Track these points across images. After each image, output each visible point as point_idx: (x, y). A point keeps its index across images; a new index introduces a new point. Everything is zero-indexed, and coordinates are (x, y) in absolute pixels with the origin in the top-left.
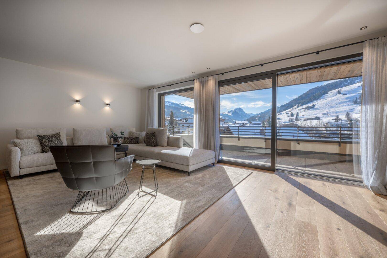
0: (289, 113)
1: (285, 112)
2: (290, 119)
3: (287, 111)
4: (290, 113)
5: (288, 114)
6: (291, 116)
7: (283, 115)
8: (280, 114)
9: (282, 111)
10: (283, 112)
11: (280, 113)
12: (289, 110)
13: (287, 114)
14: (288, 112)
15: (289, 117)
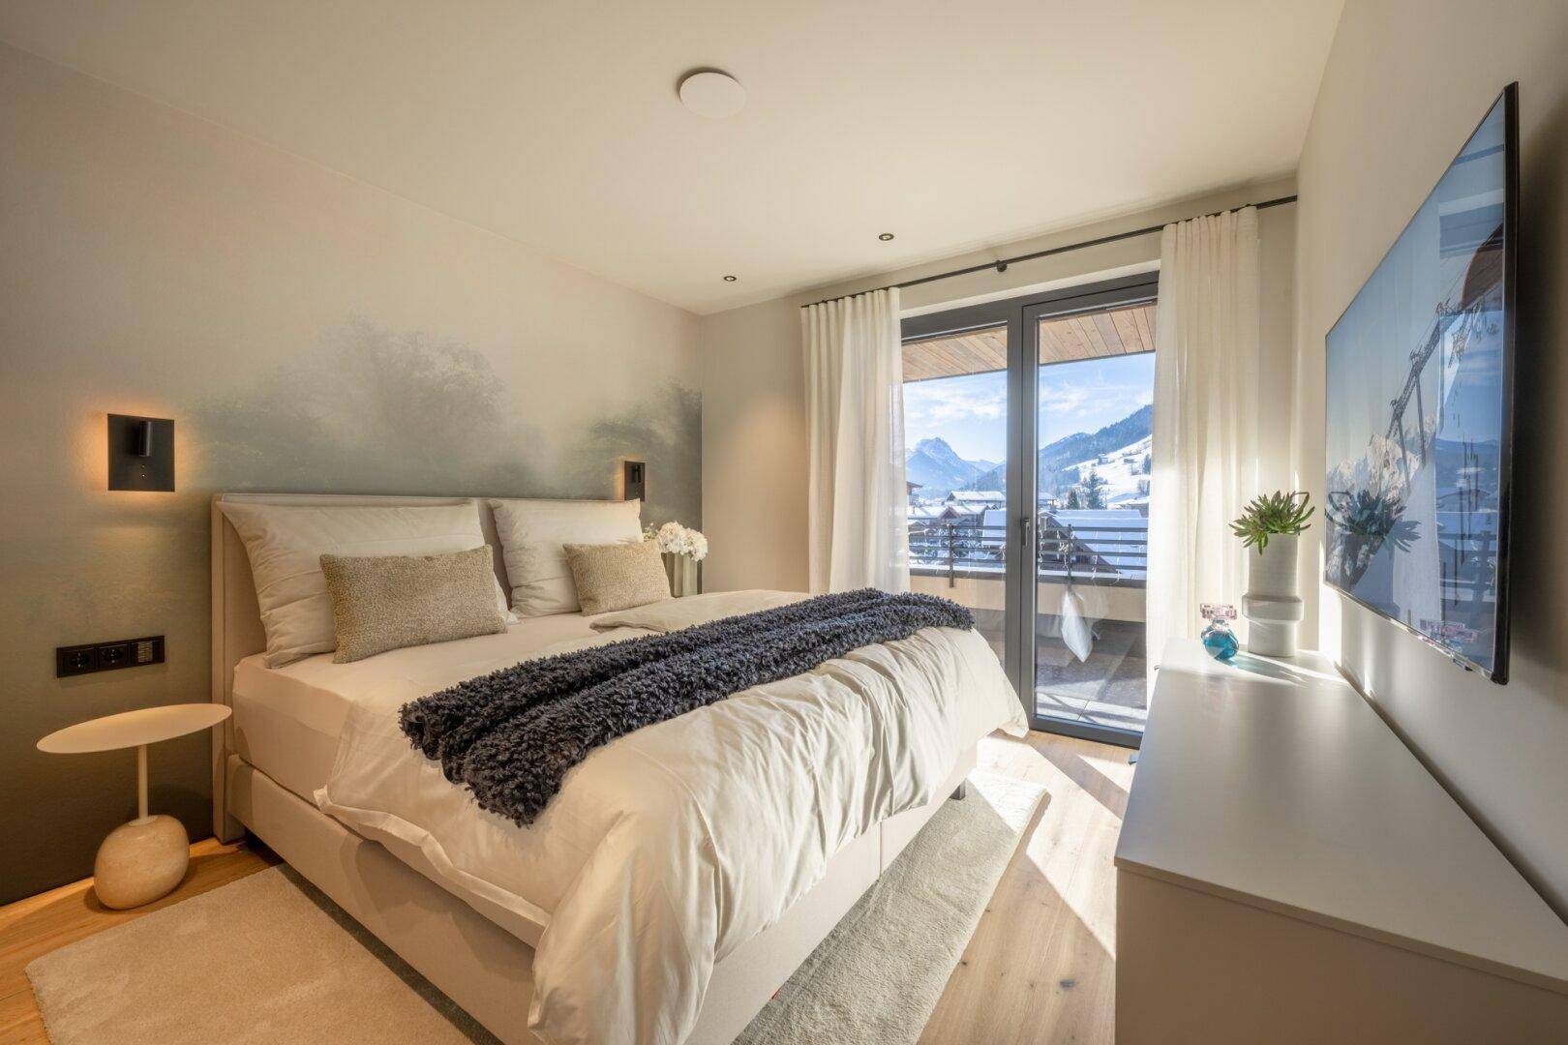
0: (1136, 458)
1: (1118, 454)
2: (1143, 482)
3: (1126, 450)
4: (1140, 459)
5: (1132, 461)
6: (1146, 473)
7: (1113, 465)
8: (1100, 463)
9: (1105, 452)
10: (1111, 456)
11: (1100, 460)
12: (1133, 447)
13: (1126, 461)
14: (1131, 454)
15: (1134, 473)
